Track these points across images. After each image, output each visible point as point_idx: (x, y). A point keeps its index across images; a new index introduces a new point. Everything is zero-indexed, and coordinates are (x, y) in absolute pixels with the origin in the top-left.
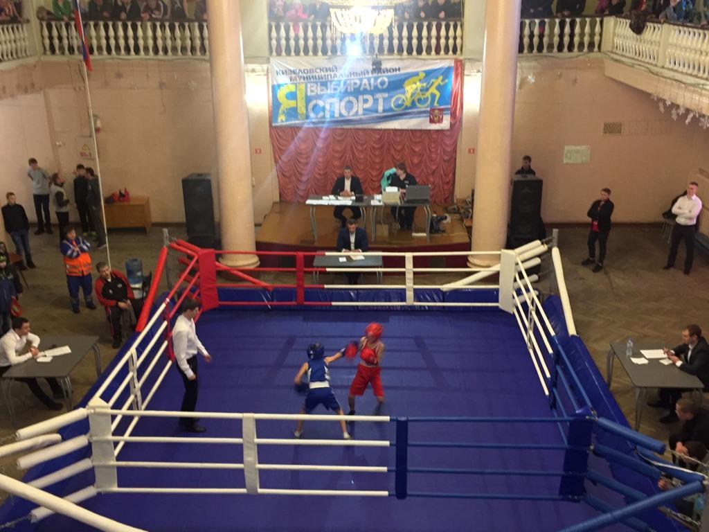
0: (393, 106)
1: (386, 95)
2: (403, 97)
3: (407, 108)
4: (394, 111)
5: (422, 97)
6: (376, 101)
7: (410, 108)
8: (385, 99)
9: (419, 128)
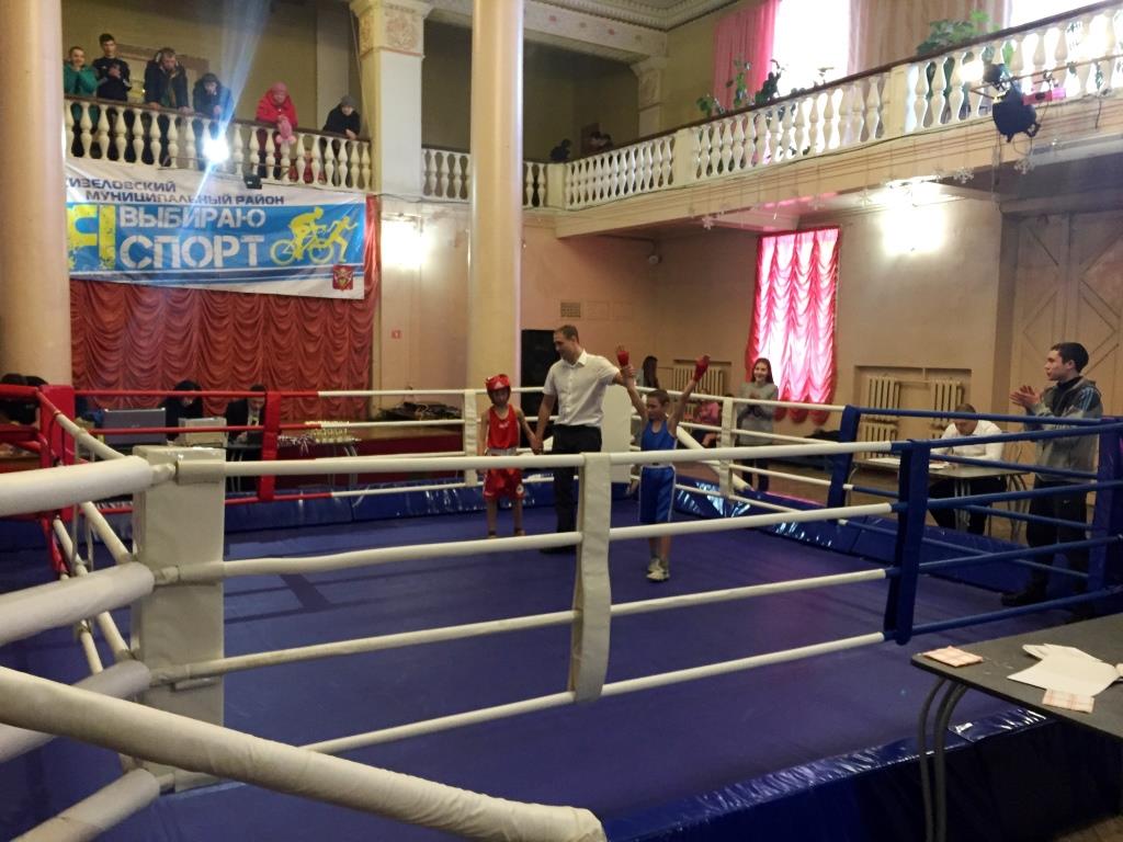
0: (273, 256)
1: (261, 239)
2: (291, 244)
3: (296, 262)
4: (274, 265)
5: (320, 247)
6: (244, 247)
7: (301, 263)
8: (259, 245)
9: (317, 295)
